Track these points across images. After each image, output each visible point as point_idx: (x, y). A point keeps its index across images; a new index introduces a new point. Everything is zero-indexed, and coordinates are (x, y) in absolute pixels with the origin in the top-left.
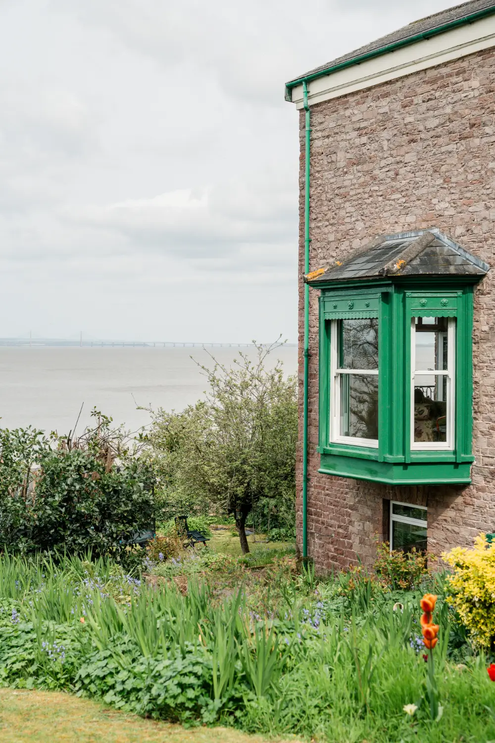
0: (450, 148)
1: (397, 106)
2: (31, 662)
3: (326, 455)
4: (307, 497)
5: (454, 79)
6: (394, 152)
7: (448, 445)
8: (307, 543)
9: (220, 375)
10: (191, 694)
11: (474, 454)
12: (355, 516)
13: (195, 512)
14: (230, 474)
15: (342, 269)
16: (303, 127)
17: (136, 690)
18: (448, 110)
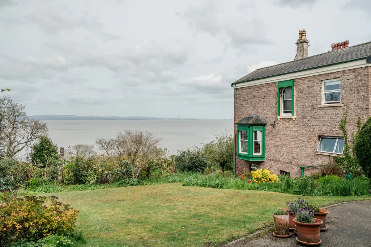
0: (261, 100)
1: (252, 91)
2: (195, 184)
3: (239, 155)
4: (235, 163)
5: (262, 88)
6: (251, 99)
7: (260, 154)
8: (235, 172)
9: (218, 137)
10: (217, 185)
11: (265, 156)
12: (244, 167)
13: (212, 166)
14: (220, 158)
15: (241, 121)
16: (234, 92)
17: (210, 186)
18: (261, 93)
